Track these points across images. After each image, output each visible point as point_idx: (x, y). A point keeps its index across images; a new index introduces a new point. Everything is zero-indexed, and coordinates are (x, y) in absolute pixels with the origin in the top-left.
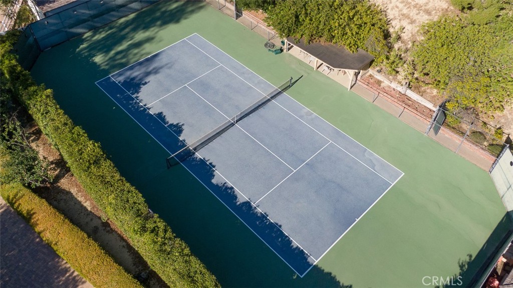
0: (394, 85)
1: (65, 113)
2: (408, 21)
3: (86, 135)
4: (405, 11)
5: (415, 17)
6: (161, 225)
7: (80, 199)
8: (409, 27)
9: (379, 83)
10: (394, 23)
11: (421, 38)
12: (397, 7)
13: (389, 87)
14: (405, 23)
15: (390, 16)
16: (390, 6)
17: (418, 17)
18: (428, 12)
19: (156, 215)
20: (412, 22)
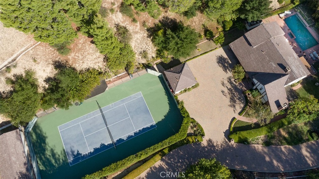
0: (113, 78)
1: (95, 172)
2: (98, 63)
3: (107, 167)
4: (94, 62)
5: (98, 61)
6: (140, 153)
7: (116, 175)
8: (99, 64)
9: (110, 81)
10: (95, 67)
11: (105, 64)
12: (91, 63)
13: (113, 79)
14: (97, 64)
15: (92, 67)
16: (89, 65)
17: (98, 60)
18: (99, 58)
19: (137, 153)
20: (99, 63)
